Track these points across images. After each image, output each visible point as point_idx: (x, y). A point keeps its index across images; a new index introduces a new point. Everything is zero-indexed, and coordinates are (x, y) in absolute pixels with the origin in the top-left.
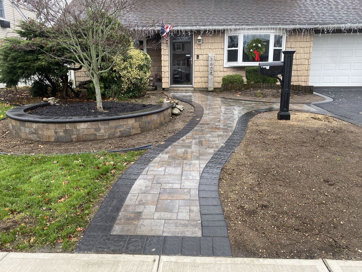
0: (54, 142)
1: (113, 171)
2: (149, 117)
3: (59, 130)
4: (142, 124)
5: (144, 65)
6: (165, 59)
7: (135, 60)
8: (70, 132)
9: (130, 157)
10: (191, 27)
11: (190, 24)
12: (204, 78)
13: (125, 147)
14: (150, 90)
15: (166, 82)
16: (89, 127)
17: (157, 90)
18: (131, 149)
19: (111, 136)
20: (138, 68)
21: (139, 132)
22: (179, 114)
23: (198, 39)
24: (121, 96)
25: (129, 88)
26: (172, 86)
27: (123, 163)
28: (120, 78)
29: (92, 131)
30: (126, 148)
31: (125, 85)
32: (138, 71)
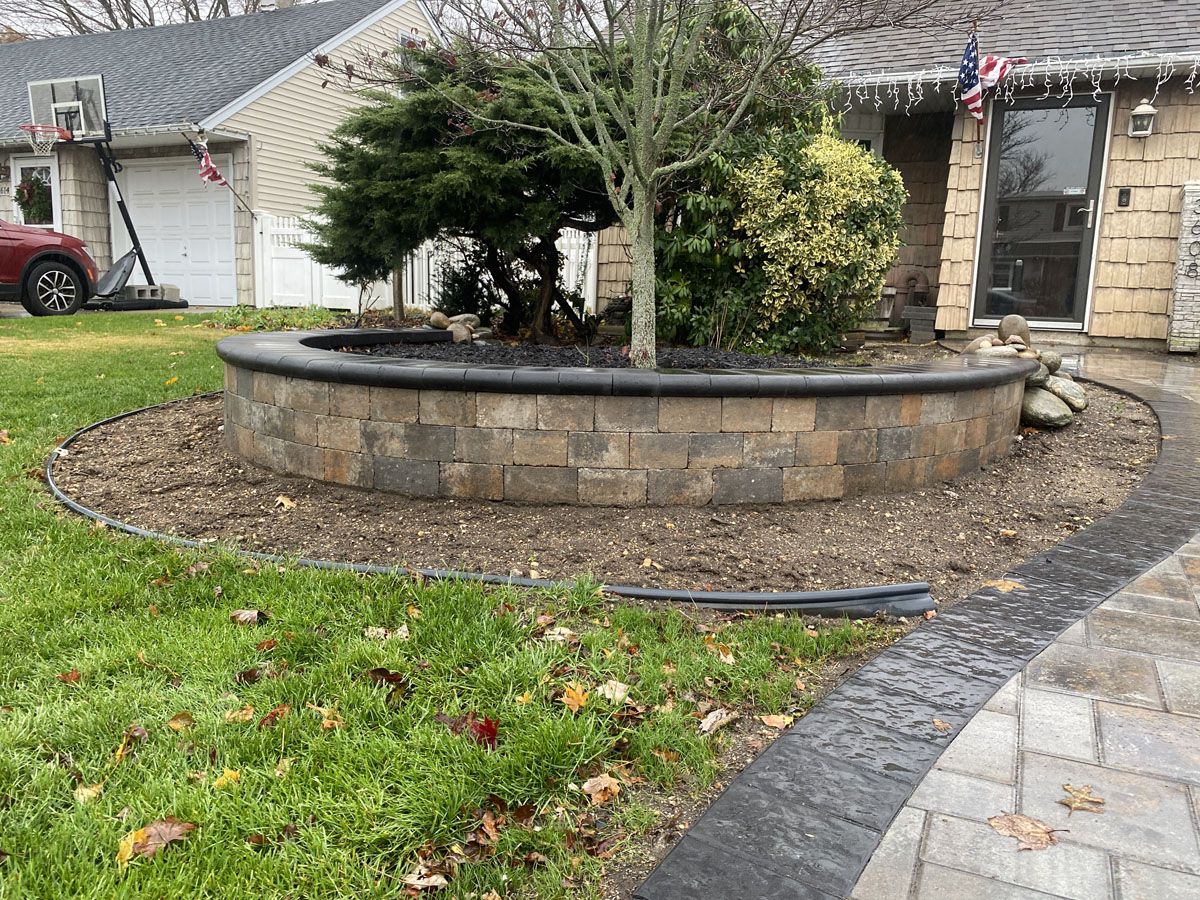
0: (358, 489)
1: (604, 780)
2: (907, 407)
3: (386, 427)
4: (860, 446)
5: (873, 207)
6: (963, 206)
7: (833, 184)
8: (438, 441)
9: (763, 660)
10: (1109, 59)
11: (1101, 49)
12: (1148, 292)
13: (730, 576)
14: (879, 335)
15: (955, 305)
16: (542, 426)
17: (908, 338)
18: (776, 594)
19: (659, 495)
20: (845, 219)
21: (833, 489)
22: (1067, 425)
23: (1134, 117)
24: (754, 341)
25: (791, 311)
26: (978, 322)
27: (704, 706)
28: (760, 264)
29: (558, 449)
30: (742, 580)
31: (776, 294)
32: (844, 231)
